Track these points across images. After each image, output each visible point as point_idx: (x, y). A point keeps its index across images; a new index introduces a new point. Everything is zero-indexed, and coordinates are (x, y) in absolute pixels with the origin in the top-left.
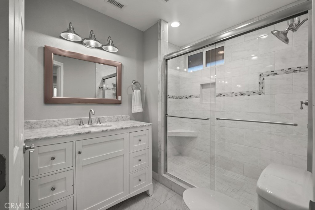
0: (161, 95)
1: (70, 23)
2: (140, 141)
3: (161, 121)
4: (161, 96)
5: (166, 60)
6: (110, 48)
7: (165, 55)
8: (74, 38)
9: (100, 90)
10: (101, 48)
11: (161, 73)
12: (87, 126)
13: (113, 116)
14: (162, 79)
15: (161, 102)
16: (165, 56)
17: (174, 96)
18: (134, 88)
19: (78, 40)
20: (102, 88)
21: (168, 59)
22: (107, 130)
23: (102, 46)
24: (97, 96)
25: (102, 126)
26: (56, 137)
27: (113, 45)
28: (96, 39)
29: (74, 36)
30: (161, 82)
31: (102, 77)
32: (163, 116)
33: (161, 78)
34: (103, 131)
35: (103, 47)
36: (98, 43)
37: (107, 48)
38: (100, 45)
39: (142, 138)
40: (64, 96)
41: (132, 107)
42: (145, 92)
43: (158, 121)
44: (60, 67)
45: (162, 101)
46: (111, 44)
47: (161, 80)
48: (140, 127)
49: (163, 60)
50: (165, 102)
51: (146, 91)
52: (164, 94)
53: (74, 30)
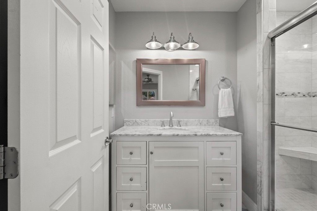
0: (262, 93)
1: (153, 33)
2: (222, 154)
3: (262, 131)
4: (263, 95)
5: (273, 39)
6: (191, 45)
7: (270, 31)
8: (156, 46)
9: (193, 92)
10: (181, 49)
11: (261, 61)
12: (167, 127)
13: (195, 120)
14: (263, 69)
15: (261, 103)
16: (270, 33)
17: (297, 93)
18: (220, 86)
19: (159, 47)
20: (196, 90)
21: (275, 37)
22: (178, 135)
23: (181, 45)
24: (191, 98)
25: (181, 129)
26: (133, 136)
27: (193, 41)
28: (175, 40)
29: (156, 44)
30: (261, 73)
31: (196, 79)
32: (267, 124)
33: (261, 68)
34: (174, 135)
35: (183, 47)
36: (177, 44)
37: (187, 46)
38: (179, 46)
39: (225, 151)
40: (163, 100)
41: (219, 110)
42: (238, 89)
43: (257, 130)
44: (160, 74)
45: (263, 102)
46: (191, 40)
47: (261, 70)
48: (222, 136)
49: (267, 40)
50: (270, 103)
51: (240, 90)
52: (269, 90)
53: (155, 38)
